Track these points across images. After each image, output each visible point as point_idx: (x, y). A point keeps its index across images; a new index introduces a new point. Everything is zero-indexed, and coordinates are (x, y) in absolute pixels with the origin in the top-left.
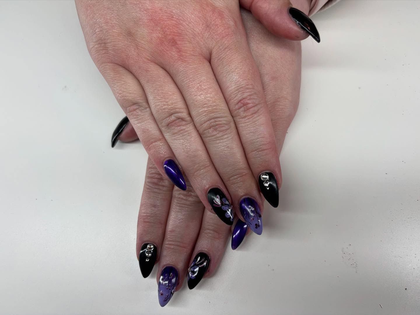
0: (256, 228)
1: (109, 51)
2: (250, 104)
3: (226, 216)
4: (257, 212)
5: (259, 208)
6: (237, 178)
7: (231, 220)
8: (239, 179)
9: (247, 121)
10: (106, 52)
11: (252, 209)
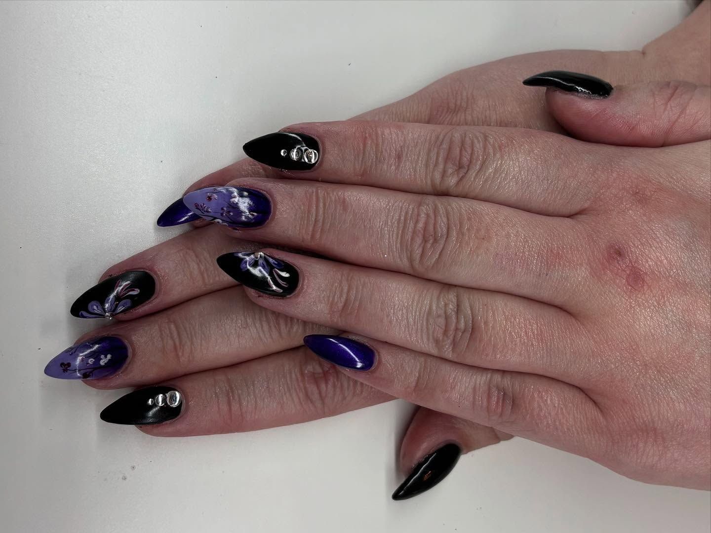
0: (62, 364)
1: (450, 116)
2: (327, 387)
3: (93, 302)
4: (95, 369)
5: (104, 378)
6: (172, 338)
7: (82, 312)
8: (170, 342)
9: (293, 376)
10: (450, 110)
11: (104, 360)
